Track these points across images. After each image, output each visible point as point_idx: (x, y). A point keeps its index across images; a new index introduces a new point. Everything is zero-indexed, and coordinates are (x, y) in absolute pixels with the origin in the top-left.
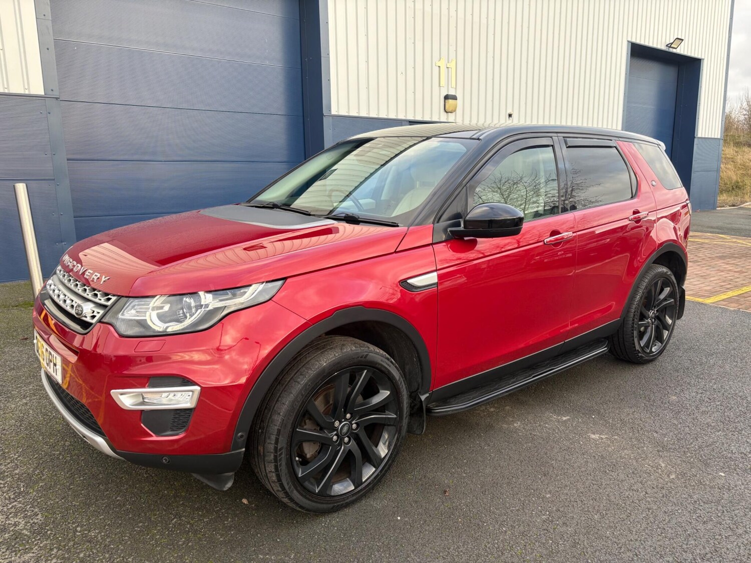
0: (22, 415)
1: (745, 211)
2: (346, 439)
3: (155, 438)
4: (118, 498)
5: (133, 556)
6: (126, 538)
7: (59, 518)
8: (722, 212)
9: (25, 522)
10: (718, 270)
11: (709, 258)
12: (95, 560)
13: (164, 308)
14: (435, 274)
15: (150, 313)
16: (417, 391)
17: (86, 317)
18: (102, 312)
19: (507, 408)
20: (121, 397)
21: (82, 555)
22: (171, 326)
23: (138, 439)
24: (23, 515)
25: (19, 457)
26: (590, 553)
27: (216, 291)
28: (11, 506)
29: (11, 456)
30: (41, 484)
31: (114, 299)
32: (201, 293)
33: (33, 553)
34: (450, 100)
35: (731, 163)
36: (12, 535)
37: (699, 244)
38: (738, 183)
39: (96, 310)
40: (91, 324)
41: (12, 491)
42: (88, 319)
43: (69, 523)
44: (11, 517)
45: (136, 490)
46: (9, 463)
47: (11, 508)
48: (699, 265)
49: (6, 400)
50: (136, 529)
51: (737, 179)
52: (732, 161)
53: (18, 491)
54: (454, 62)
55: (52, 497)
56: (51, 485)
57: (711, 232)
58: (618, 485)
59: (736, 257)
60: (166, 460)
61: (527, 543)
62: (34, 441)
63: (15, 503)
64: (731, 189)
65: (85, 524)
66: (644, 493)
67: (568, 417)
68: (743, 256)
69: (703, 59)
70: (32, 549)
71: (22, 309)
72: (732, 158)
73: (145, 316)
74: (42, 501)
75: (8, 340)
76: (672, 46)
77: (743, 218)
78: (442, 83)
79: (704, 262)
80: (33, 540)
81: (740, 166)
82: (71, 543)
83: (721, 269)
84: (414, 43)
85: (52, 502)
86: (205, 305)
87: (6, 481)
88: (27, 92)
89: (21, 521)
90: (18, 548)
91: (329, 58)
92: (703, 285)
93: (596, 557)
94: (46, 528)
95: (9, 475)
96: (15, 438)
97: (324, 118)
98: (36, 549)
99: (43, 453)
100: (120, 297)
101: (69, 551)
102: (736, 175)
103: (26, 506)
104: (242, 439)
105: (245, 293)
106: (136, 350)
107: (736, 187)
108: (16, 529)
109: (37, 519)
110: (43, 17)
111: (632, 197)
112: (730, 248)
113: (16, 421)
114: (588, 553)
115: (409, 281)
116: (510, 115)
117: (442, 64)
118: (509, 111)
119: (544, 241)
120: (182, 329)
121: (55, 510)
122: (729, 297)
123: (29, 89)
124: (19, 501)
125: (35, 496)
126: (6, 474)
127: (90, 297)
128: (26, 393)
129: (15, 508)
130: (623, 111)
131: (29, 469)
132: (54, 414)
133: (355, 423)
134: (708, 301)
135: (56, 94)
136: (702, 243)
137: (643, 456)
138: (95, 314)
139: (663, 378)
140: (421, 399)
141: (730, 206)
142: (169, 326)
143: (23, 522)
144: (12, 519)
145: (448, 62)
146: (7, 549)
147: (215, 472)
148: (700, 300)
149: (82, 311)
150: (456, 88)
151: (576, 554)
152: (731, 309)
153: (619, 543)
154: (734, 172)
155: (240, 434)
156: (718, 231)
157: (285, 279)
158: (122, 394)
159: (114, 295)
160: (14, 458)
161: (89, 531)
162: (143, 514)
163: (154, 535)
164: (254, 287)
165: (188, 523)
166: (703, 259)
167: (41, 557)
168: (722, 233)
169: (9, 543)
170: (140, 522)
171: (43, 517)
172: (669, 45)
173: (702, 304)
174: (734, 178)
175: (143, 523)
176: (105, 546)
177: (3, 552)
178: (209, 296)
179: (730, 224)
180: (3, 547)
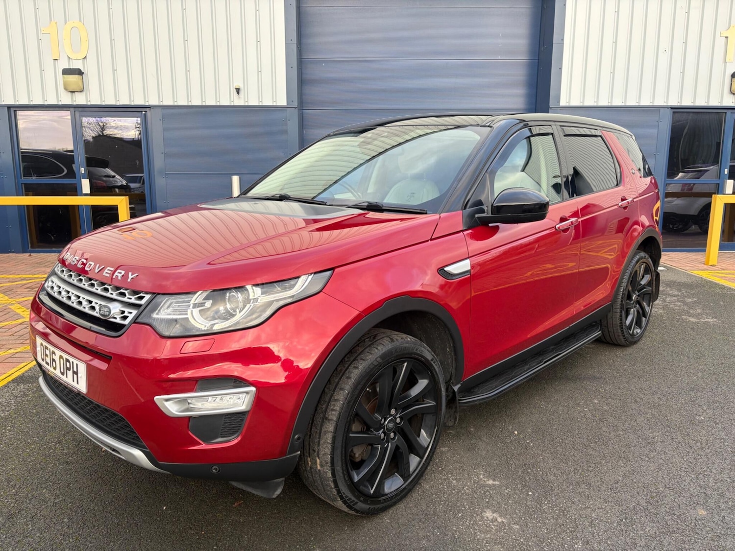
2: (392, 435)
3: (203, 446)
13: (206, 305)
14: (468, 262)
15: (192, 311)
16: (449, 381)
17: (116, 318)
18: (135, 312)
20: (167, 404)
22: (217, 323)
23: (186, 448)
27: (263, 284)
31: (147, 297)
32: (249, 287)
39: (127, 310)
40: (123, 326)
42: (118, 320)
60: (216, 469)
73: (187, 314)
86: (254, 299)
100: (155, 294)
104: (299, 441)
105: (294, 285)
106: (182, 352)
111: (617, 185)
115: (446, 269)
119: (555, 227)
120: (230, 327)
127: (114, 296)
133: (399, 417)
138: (126, 314)
140: (454, 390)
142: (214, 324)
147: (262, 479)
149: (110, 312)
155: (296, 437)
157: (333, 269)
158: (167, 400)
159: (147, 293)
164: (303, 278)
178: (258, 290)
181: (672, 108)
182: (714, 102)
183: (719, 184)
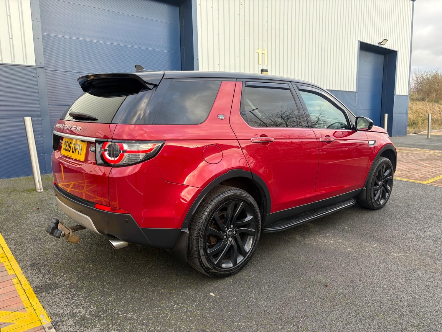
0: (56, 251)
1: (423, 136)
4: (136, 295)
5: (160, 326)
6: (151, 316)
7: (105, 307)
8: (410, 136)
9: (85, 311)
10: (423, 167)
11: (415, 160)
12: (138, 330)
21: (128, 327)
24: (82, 307)
25: (64, 274)
26: (421, 315)
28: (72, 302)
29: (59, 274)
30: (85, 289)
33: (98, 327)
34: (264, 72)
35: (410, 110)
36: (80, 318)
37: (406, 153)
38: (414, 121)
41: (69, 294)
43: (112, 310)
44: (75, 308)
45: (144, 290)
46: (59, 279)
47: (73, 303)
48: (411, 164)
49: (42, 243)
50: (155, 311)
51: (414, 119)
52: (410, 109)
53: (72, 294)
54: (266, 50)
55: (95, 296)
56: (92, 289)
57: (409, 147)
58: (421, 279)
59: (429, 160)
61: (385, 311)
62: (70, 265)
63: (74, 300)
64: (411, 125)
65: (122, 310)
66: (436, 283)
67: (376, 245)
68: (433, 159)
69: (398, 51)
70: (96, 325)
71: (28, 193)
72: (410, 107)
74: (90, 298)
75: (28, 210)
76: (382, 43)
77: (423, 140)
78: (260, 62)
79: (413, 163)
80: (95, 320)
81: (415, 112)
82: (119, 321)
83: (424, 166)
84: (244, 39)
85: (96, 299)
87: (62, 288)
88: (25, 64)
89: (82, 310)
90: (88, 325)
91: (198, 47)
92: (419, 175)
93: (426, 317)
94: (100, 313)
95: (63, 285)
96: (57, 264)
98: (99, 326)
99: (78, 272)
101: (120, 326)
102: (413, 116)
103: (81, 302)
107: (414, 123)
108: (81, 315)
109: (92, 309)
110: (36, 20)
112: (424, 155)
113: (53, 255)
114: (420, 315)
117: (260, 51)
121: (100, 304)
122: (435, 180)
123: (27, 62)
124: (76, 299)
125: (84, 296)
126: (61, 284)
128: (53, 239)
129: (75, 303)
130: (357, 80)
131: (74, 281)
132: (76, 250)
134: (426, 182)
135: (43, 65)
136: (408, 153)
137: (427, 264)
139: (419, 223)
141: (413, 134)
143: (84, 311)
144: (76, 309)
145: (263, 51)
146: (81, 326)
148: (421, 182)
150: (267, 66)
151: (414, 316)
152: (439, 186)
153: (435, 309)
154: (412, 115)
156: (413, 146)
160: (61, 275)
161: (127, 314)
162: (155, 303)
163: (167, 314)
165: (184, 307)
166: (412, 161)
167: (103, 329)
168: (416, 148)
169: (80, 323)
170: (155, 307)
171: (95, 307)
172: (380, 43)
173: (422, 184)
174: (412, 118)
175: (157, 308)
176: (140, 321)
177: (79, 328)
179: (418, 143)
180: (78, 325)
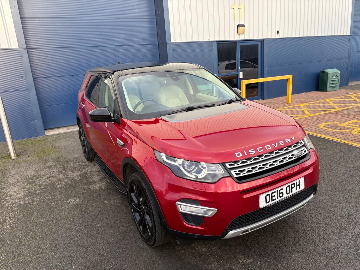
19: (215, 248)
34: (241, 27)
54: (243, 5)
67: (251, 260)
78: (236, 18)
88: (10, 47)
91: (168, 11)
97: (167, 45)
110: (14, 8)
116: (278, 32)
117: (236, 7)
118: (277, 30)
123: (11, 45)
130: (351, 22)
135: (25, 46)
145: (239, 6)
150: (244, 20)
181: (217, 42)
182: (232, 39)
183: (237, 74)
